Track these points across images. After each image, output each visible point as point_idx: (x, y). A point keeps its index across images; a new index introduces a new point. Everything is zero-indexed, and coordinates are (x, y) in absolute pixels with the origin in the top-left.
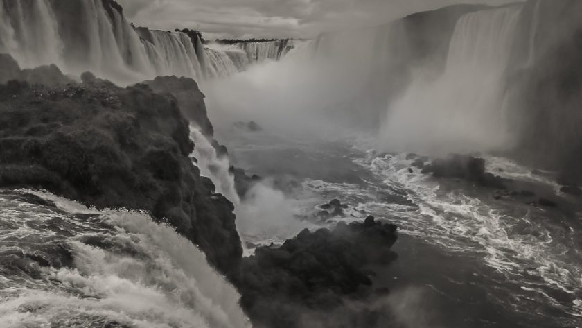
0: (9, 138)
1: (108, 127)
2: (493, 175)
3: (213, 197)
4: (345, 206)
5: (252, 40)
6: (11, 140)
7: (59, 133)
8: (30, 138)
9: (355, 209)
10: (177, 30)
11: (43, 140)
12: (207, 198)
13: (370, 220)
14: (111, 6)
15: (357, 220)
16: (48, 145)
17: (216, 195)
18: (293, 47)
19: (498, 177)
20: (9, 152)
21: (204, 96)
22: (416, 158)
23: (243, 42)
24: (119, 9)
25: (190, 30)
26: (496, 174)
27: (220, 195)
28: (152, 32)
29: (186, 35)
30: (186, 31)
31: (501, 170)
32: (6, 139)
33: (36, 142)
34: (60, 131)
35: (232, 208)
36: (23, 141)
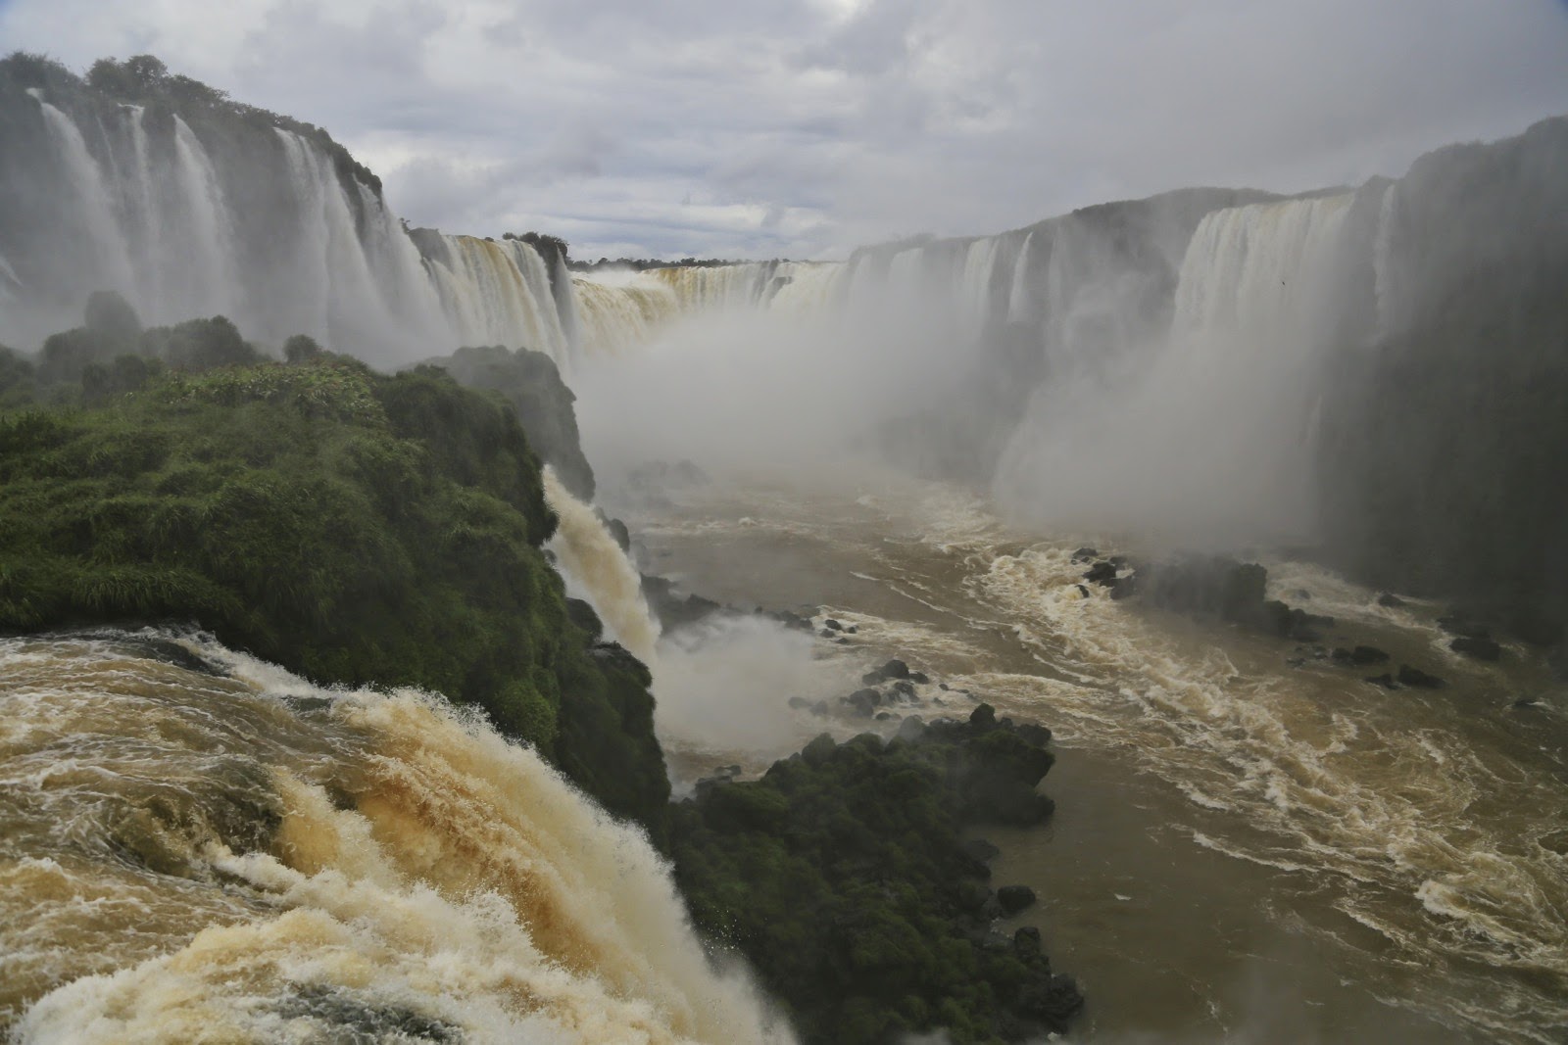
0: (120, 499)
1: (357, 475)
2: (1286, 607)
3: (600, 652)
4: (921, 679)
5: (689, 263)
6: (125, 506)
7: (239, 490)
8: (171, 501)
9: (944, 687)
10: (507, 236)
11: (202, 505)
12: (583, 653)
13: (983, 714)
14: (355, 179)
15: (950, 712)
16: (216, 517)
17: (605, 646)
18: (790, 280)
19: (1299, 612)
20: (120, 534)
21: (574, 399)
22: (1095, 560)
23: (665, 265)
24: (375, 184)
25: (540, 235)
26: (1294, 604)
27: (615, 647)
28: (449, 242)
29: (530, 250)
30: (530, 238)
31: (1304, 594)
32: (113, 501)
33: (185, 510)
34: (242, 483)
35: (647, 680)
36: (154, 507)
